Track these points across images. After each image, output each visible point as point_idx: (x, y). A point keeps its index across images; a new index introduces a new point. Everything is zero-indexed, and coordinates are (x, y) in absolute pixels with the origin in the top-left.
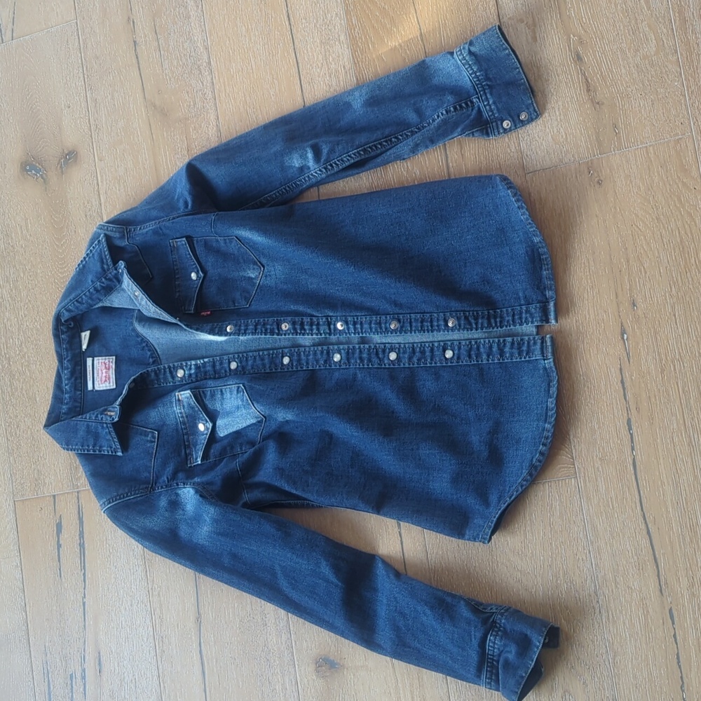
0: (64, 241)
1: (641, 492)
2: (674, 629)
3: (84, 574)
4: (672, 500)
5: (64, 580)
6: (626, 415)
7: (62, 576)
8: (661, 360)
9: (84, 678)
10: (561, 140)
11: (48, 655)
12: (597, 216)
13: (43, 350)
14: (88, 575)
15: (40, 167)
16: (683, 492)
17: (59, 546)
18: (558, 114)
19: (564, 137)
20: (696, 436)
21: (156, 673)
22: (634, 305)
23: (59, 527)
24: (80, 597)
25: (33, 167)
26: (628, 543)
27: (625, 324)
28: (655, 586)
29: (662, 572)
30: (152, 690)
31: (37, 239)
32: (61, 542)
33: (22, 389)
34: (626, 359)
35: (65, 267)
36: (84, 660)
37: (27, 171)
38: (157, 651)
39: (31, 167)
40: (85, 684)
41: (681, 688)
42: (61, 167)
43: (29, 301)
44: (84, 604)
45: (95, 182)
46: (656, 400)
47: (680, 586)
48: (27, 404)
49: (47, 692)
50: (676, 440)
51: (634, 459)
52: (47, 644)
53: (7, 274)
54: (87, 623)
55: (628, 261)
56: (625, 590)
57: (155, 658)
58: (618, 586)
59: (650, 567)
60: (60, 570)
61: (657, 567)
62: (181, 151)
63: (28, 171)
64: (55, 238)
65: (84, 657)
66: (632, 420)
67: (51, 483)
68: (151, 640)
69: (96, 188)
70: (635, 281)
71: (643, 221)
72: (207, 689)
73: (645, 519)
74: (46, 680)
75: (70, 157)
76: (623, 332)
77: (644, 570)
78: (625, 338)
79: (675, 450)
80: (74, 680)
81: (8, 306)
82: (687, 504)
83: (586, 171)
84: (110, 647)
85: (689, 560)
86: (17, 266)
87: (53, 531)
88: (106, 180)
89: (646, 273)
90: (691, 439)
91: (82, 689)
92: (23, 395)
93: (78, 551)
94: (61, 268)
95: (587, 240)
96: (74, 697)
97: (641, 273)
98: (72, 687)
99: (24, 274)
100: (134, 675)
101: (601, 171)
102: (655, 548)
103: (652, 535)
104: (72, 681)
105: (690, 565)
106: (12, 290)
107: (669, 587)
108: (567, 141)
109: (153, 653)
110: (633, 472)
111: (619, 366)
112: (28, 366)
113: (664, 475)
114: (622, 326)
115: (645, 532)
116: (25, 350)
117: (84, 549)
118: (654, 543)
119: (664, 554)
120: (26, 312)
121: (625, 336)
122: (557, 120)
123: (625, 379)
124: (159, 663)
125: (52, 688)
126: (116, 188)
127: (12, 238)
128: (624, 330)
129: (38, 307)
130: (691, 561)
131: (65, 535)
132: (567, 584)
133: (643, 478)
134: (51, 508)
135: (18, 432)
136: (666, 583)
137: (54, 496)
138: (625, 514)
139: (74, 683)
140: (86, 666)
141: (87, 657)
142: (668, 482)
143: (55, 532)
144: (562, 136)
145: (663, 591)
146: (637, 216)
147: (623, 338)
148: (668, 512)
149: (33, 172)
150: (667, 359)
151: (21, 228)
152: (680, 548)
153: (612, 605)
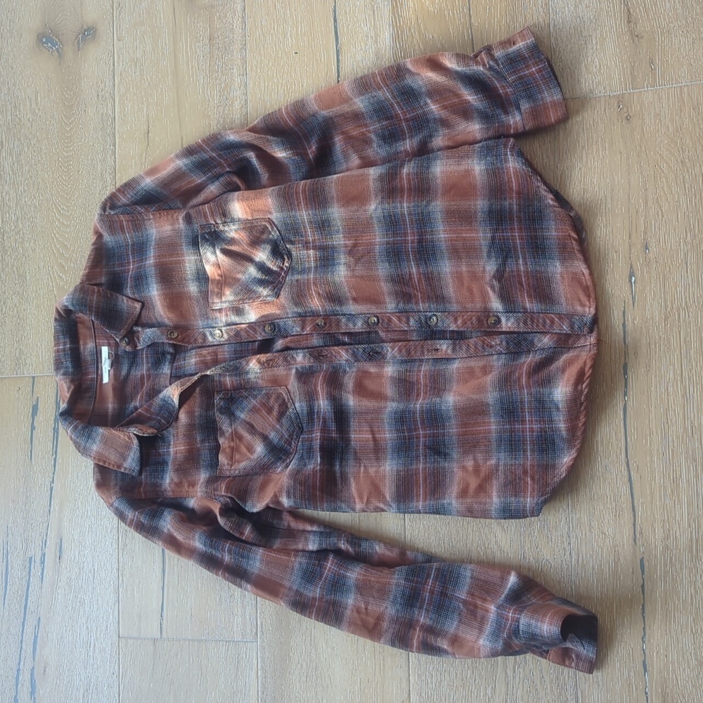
0: (73, 119)
1: (628, 439)
2: (643, 579)
3: (55, 460)
4: (658, 450)
5: (34, 463)
6: (623, 359)
7: (33, 458)
8: (666, 307)
9: (43, 562)
10: (595, 70)
11: (10, 536)
12: (620, 153)
13: (39, 228)
14: (59, 461)
15: (57, 40)
16: (671, 444)
17: (33, 428)
18: (594, 42)
19: (598, 67)
20: (691, 388)
21: (116, 565)
22: (647, 248)
23: (35, 409)
24: (48, 481)
25: (50, 40)
26: (608, 489)
27: (634, 267)
28: (629, 535)
29: (639, 521)
30: (110, 581)
31: (45, 114)
32: (35, 424)
33: (13, 266)
34: (631, 302)
35: (71, 146)
36: (45, 545)
37: (43, 43)
38: (120, 544)
39: (48, 39)
40: (43, 569)
41: (643, 638)
42: (78, 43)
43: (31, 177)
44: (51, 489)
45: (112, 61)
46: (655, 347)
47: (655, 537)
48: (17, 282)
49: (4, 573)
50: (671, 389)
51: (625, 404)
52: (9, 526)
53: (11, 146)
54: (52, 509)
55: (646, 203)
56: (599, 537)
57: (117, 550)
58: (592, 530)
59: (627, 515)
60: (31, 452)
61: (634, 516)
62: (203, 40)
63: (45, 43)
64: (64, 115)
65: (46, 542)
66: (629, 365)
67: (32, 365)
68: (115, 532)
69: (112, 68)
70: (651, 224)
71: (667, 163)
72: (166, 587)
73: (628, 466)
74: (5, 561)
75: (88, 34)
76: (631, 274)
77: (620, 517)
78: (633, 281)
79: (668, 399)
80: (33, 563)
81: (8, 179)
82: (673, 456)
83: (616, 105)
84: (73, 535)
85: (667, 512)
86: (22, 139)
87: (29, 412)
88: (123, 61)
89: (663, 216)
90: (686, 392)
91: (39, 574)
92: (14, 272)
93: (52, 435)
94: (66, 147)
95: (607, 176)
96: (31, 580)
97: (658, 216)
98: (30, 570)
99: (28, 149)
100: (93, 565)
101: (631, 108)
102: (635, 496)
103: (633, 482)
104: (30, 564)
105: (668, 517)
106: (14, 164)
107: (644, 537)
108: (600, 72)
109: (115, 546)
110: (622, 417)
111: (623, 309)
112: (22, 243)
113: (654, 425)
114: (631, 268)
115: (626, 479)
116: (21, 226)
117: (58, 433)
118: (634, 492)
119: (643, 503)
120: (26, 188)
121: (633, 278)
122: (593, 48)
123: (626, 323)
124: (120, 555)
125: (10, 568)
126: (132, 70)
127: (20, 111)
128: (633, 272)
129: (38, 184)
130: (669, 513)
131: (40, 418)
132: (541, 523)
133: (632, 424)
134: (29, 389)
135: (4, 308)
136: (641, 533)
137: (34, 377)
138: (608, 459)
139: (32, 566)
140: (46, 551)
141: (48, 542)
142: (657, 433)
143: (30, 414)
144: (596, 66)
145: (637, 541)
146: (662, 157)
147: (630, 281)
148: (652, 461)
149: (49, 45)
150: (672, 305)
151: (30, 101)
152: (660, 500)
153: (584, 549)
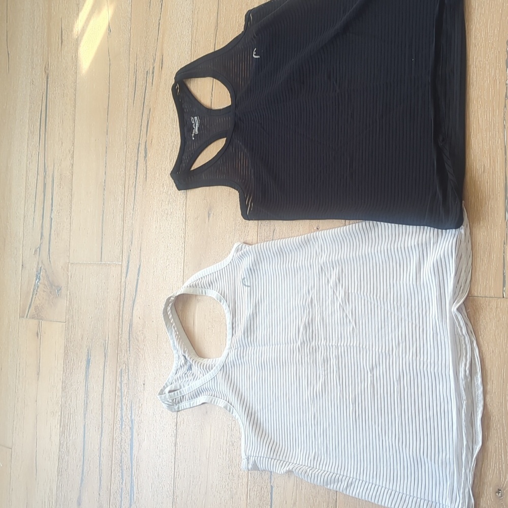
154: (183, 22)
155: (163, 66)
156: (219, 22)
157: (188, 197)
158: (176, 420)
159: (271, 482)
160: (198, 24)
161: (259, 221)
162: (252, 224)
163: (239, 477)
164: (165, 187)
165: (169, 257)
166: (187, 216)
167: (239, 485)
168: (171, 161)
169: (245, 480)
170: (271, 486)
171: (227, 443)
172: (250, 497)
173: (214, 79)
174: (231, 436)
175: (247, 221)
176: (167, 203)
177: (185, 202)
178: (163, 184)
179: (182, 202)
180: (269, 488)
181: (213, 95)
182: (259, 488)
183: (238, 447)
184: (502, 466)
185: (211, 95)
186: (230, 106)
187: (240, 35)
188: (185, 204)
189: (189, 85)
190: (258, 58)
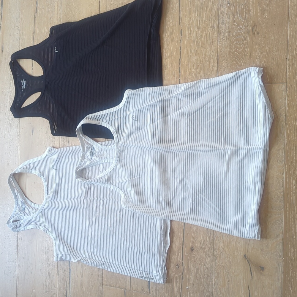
154: (14, 27)
155: (4, 50)
156: (35, 30)
157: (20, 121)
158: (17, 238)
159: (69, 267)
160: (23, 29)
161: (60, 137)
162: (57, 138)
163: (52, 265)
164: (7, 115)
165: (10, 153)
166: (20, 132)
167: (53, 269)
168: (10, 102)
169: (56, 266)
170: (70, 269)
171: (46, 249)
172: (59, 275)
173: (33, 61)
174: (48, 245)
175: (54, 136)
176: (8, 124)
177: (19, 124)
178: (6, 114)
179: (17, 124)
180: (69, 269)
181: (33, 69)
182: (64, 270)
183: (51, 251)
184: (179, 254)
185: (32, 69)
186: (43, 75)
187: (47, 39)
188: (18, 125)
189: (19, 62)
190: (58, 52)
